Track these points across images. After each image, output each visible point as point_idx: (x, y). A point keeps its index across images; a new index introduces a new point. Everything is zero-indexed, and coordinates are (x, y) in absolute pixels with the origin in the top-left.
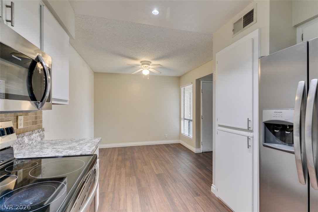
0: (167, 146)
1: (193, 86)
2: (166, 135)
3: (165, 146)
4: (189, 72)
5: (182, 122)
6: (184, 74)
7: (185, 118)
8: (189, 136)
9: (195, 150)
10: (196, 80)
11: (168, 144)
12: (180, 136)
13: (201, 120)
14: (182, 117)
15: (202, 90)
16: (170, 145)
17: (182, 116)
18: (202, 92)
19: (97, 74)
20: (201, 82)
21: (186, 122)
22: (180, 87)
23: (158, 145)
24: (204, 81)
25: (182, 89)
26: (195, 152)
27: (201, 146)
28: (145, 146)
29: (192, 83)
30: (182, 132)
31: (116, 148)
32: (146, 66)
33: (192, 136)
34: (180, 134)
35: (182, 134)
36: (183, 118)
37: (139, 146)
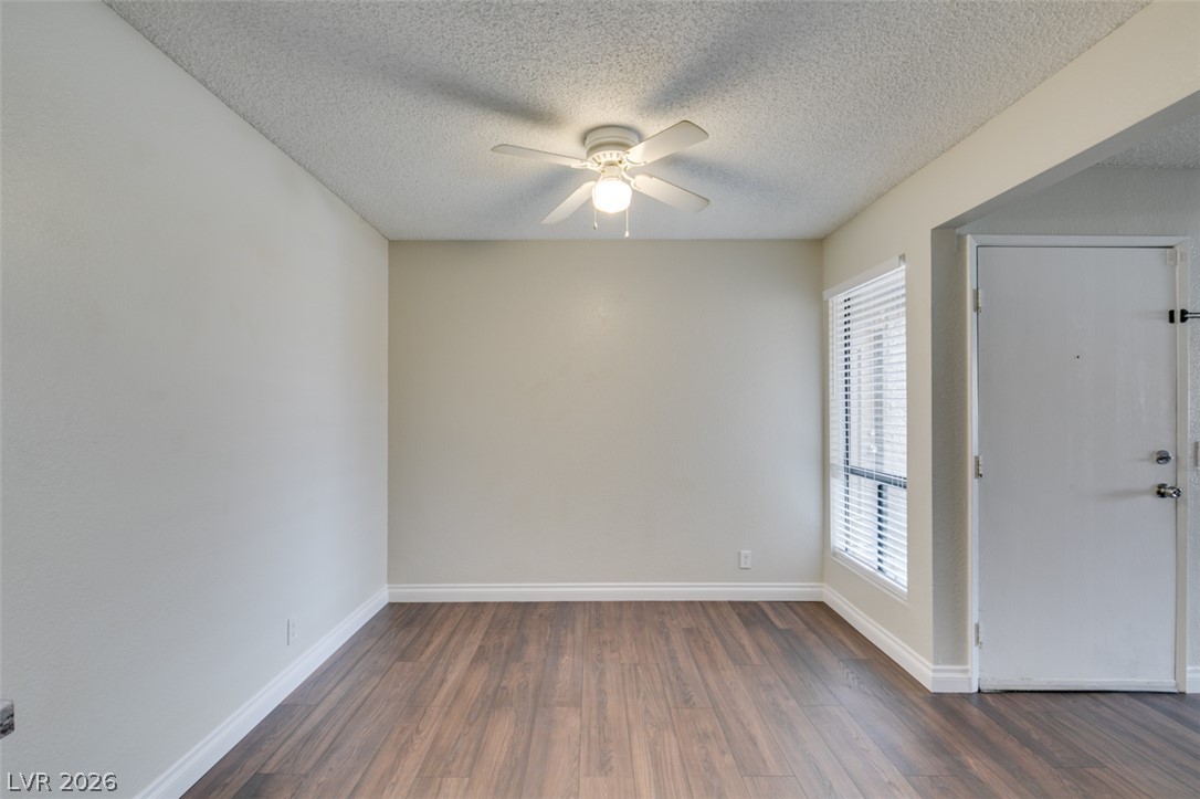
0: (750, 613)
1: (908, 278)
2: (743, 552)
3: (739, 615)
4: (880, 196)
5: (837, 486)
6: (848, 221)
7: (854, 462)
8: (880, 574)
9: (931, 674)
10: (933, 230)
11: (756, 604)
12: (826, 560)
13: (973, 485)
14: (837, 456)
15: (976, 293)
16: (765, 607)
17: (832, 454)
18: (977, 309)
19: (404, 250)
20: (971, 243)
21: (865, 490)
22: (825, 293)
23: (701, 602)
24: (986, 239)
25: (836, 303)
26: (931, 688)
27: (973, 651)
28: (630, 603)
29: (902, 257)
30: (838, 541)
31: (485, 603)
32: (609, 158)
33: (903, 578)
34: (823, 553)
35: (835, 554)
36: (843, 465)
37: (598, 604)
